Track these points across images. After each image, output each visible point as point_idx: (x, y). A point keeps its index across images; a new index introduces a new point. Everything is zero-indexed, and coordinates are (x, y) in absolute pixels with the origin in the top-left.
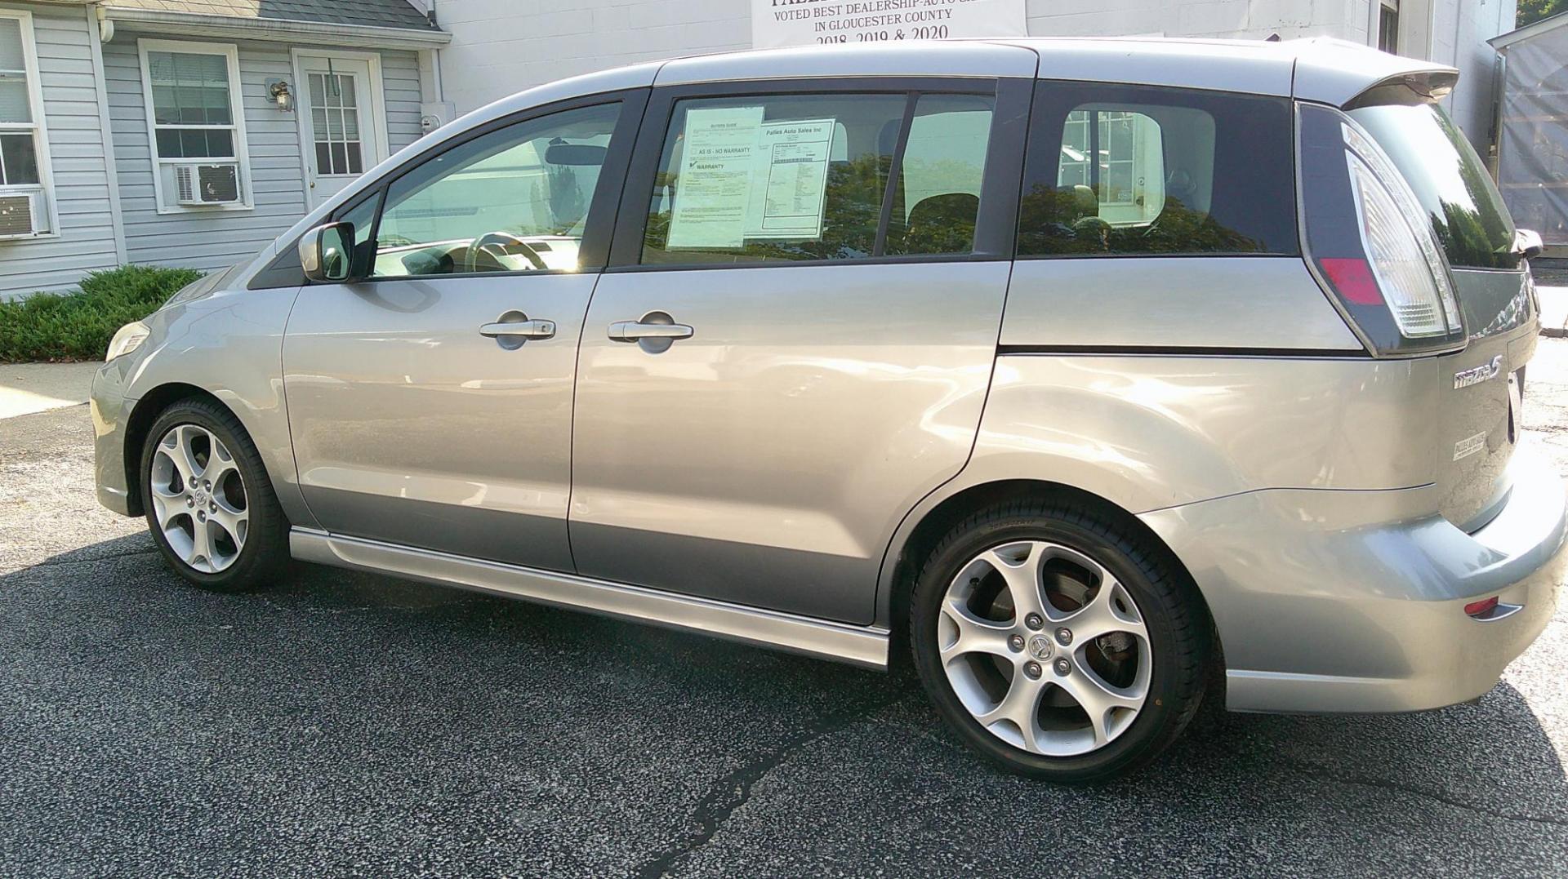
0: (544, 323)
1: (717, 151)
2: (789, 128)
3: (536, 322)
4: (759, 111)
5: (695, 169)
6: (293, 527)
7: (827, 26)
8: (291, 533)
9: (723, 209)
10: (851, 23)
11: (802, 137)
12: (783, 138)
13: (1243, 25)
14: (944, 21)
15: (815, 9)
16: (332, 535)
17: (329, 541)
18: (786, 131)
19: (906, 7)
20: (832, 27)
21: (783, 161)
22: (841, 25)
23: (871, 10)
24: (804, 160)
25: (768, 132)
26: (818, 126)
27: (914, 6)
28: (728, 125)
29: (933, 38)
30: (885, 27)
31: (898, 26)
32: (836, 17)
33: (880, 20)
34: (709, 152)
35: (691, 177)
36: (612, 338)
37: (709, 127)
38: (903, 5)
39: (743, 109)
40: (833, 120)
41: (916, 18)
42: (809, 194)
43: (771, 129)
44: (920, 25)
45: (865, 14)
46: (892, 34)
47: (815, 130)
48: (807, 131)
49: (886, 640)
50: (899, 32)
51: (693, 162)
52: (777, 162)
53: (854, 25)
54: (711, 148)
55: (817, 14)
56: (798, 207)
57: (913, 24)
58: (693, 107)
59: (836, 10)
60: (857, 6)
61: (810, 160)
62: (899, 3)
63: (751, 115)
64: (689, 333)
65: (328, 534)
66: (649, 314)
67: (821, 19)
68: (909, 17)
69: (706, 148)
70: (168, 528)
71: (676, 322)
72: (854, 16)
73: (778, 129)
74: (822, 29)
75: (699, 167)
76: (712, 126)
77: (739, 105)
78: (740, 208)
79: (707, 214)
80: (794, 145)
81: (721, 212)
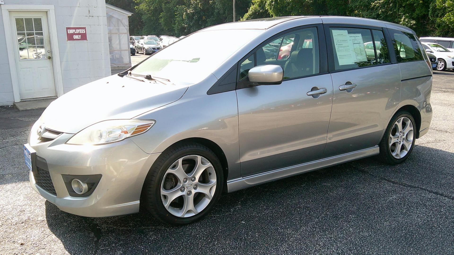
0: (325, 89)
1: (341, 41)
2: (354, 36)
3: (322, 89)
4: (346, 31)
5: (338, 46)
6: (228, 181)
8: (228, 184)
9: (347, 55)
12: (353, 38)
16: (244, 178)
17: (244, 180)
24: (359, 43)
26: (359, 35)
28: (341, 34)
36: (340, 90)
39: (343, 31)
40: (361, 34)
42: (363, 51)
43: (350, 36)
48: (357, 37)
52: (354, 44)
56: (361, 54)
58: (334, 29)
63: (345, 32)
65: (242, 178)
66: (346, 82)
69: (338, 40)
71: (352, 84)
75: (338, 45)
76: (338, 35)
78: (351, 55)
79: (344, 56)
80: (356, 40)
81: (347, 56)
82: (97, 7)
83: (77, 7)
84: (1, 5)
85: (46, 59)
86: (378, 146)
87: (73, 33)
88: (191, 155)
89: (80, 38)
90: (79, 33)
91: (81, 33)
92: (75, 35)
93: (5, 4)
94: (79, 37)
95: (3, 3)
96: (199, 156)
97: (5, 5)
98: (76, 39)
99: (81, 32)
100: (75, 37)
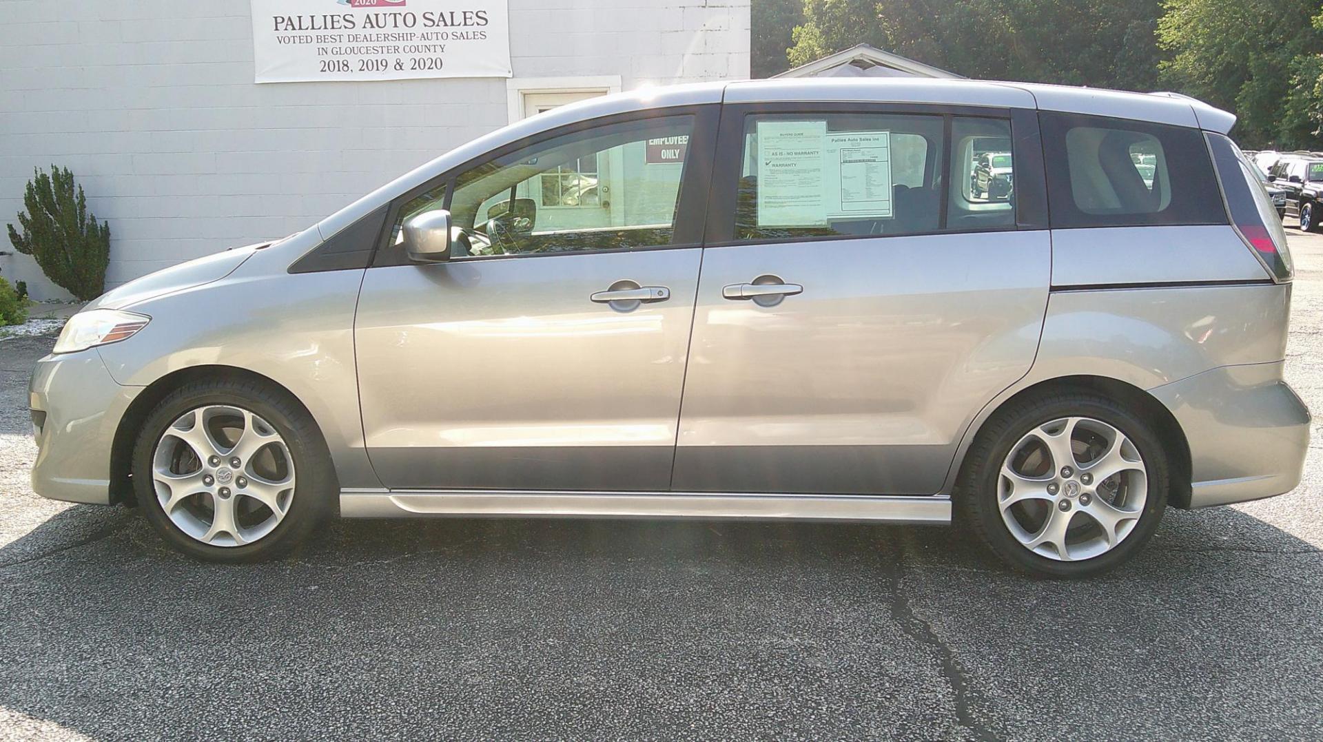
0: (661, 289)
1: (788, 154)
2: (851, 137)
3: (652, 289)
4: (823, 124)
5: (771, 167)
6: (343, 490)
7: (329, 51)
8: (341, 496)
9: (802, 197)
10: (352, 50)
11: (864, 144)
12: (846, 145)
13: (679, 73)
14: (439, 54)
15: (317, 36)
16: (392, 491)
17: (392, 498)
18: (849, 140)
19: (404, 40)
20: (335, 53)
21: (850, 162)
22: (343, 51)
23: (371, 41)
24: (869, 161)
25: (833, 140)
26: (876, 136)
27: (411, 40)
28: (797, 134)
29: (429, 68)
30: (385, 56)
31: (397, 55)
32: (338, 45)
33: (380, 50)
34: (781, 154)
35: (769, 173)
36: (726, 297)
37: (779, 135)
38: (401, 38)
39: (809, 122)
40: (888, 133)
41: (413, 49)
42: (879, 185)
43: (836, 138)
44: (417, 56)
45: (366, 44)
46: (392, 63)
47: (874, 140)
48: (867, 140)
49: (950, 502)
50: (398, 61)
51: (768, 162)
52: (845, 162)
53: (356, 52)
54: (783, 151)
55: (319, 41)
56: (870, 194)
57: (411, 55)
58: (761, 120)
59: (338, 38)
60: (358, 36)
61: (874, 161)
62: (397, 36)
63: (818, 127)
64: (800, 290)
65: (388, 491)
66: (759, 278)
67: (323, 45)
68: (407, 49)
69: (778, 151)
70: (173, 511)
71: (785, 283)
72: (354, 44)
73: (843, 138)
74: (324, 53)
75: (774, 165)
76: (783, 135)
77: (809, 119)
78: (819, 196)
79: (789, 200)
80: (858, 150)
81: (801, 199)
82: (726, 75)
83: (676, 77)
84: (507, 80)
85: (599, 206)
86: (949, 497)
87: (661, 143)
88: (225, 406)
89: (677, 157)
90: (676, 143)
91: (679, 143)
92: (666, 149)
93: (513, 76)
94: (675, 155)
95: (510, 75)
96: (247, 412)
97: (513, 79)
98: (666, 159)
99: (681, 141)
100: (666, 154)
